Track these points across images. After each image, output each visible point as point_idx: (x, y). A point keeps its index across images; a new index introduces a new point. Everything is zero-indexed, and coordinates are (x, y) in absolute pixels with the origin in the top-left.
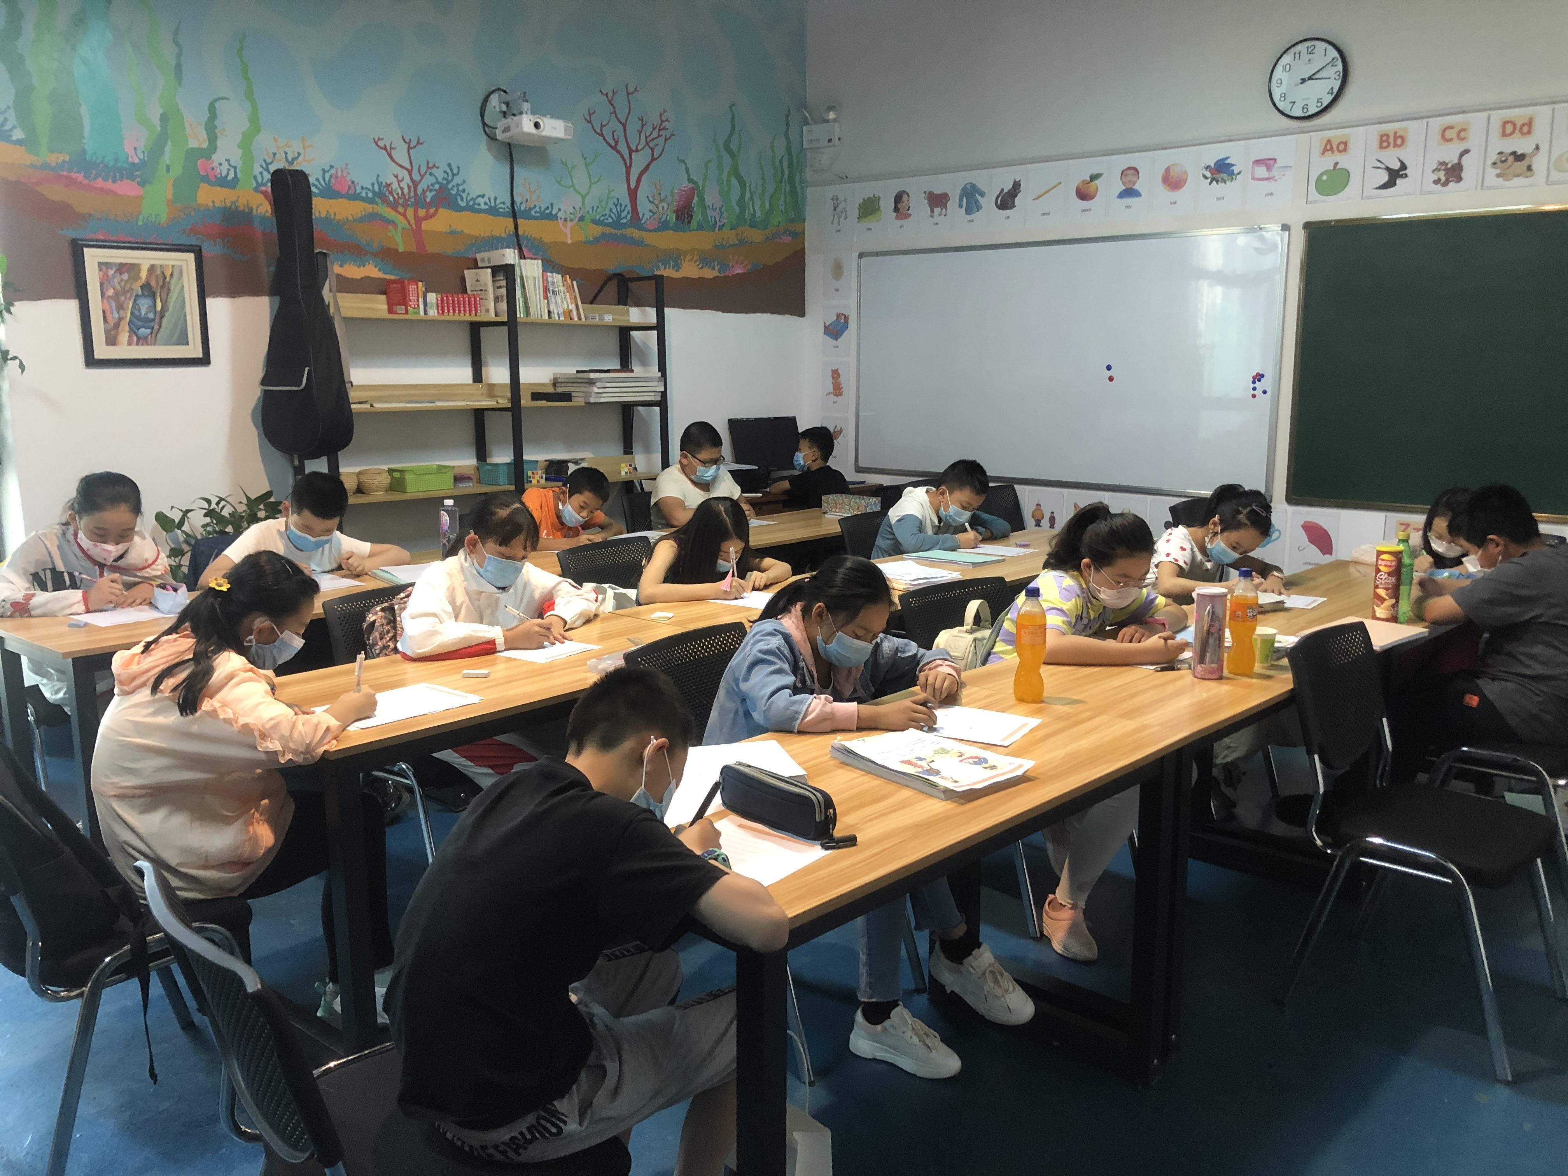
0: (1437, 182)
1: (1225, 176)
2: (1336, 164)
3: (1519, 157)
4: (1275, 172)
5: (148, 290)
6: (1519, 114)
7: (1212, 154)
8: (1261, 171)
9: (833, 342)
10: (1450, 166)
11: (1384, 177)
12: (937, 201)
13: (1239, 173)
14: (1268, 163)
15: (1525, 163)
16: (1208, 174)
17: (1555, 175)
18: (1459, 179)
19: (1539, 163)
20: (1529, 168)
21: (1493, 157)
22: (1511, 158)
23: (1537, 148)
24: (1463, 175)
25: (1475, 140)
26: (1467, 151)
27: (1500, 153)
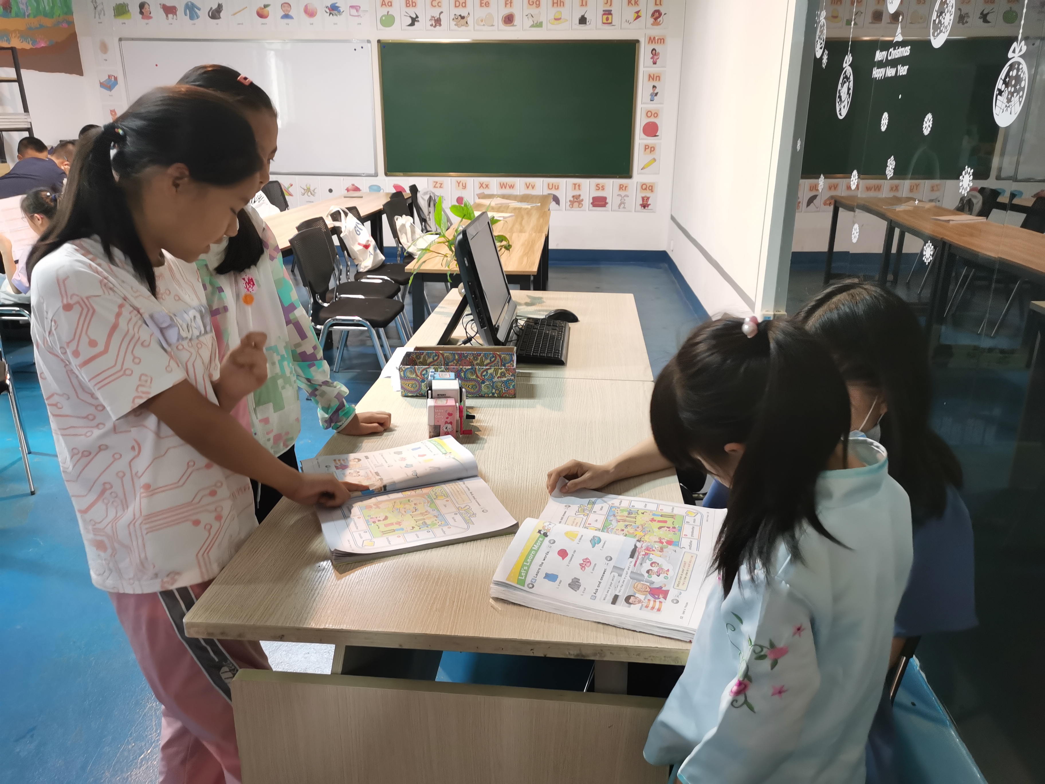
0: (432, 25)
1: (336, 12)
2: (388, 12)
3: (463, 18)
4: (360, 13)
8: (354, 12)
9: (108, 92)
10: (436, 18)
11: (410, 21)
12: (169, 10)
13: (343, 11)
14: (357, 8)
15: (464, 21)
16: (328, 11)
17: (477, 27)
18: (440, 25)
19: (470, 20)
20: (467, 23)
22: (459, 17)
23: (469, 14)
25: (445, 8)
26: (442, 12)
27: (455, 15)
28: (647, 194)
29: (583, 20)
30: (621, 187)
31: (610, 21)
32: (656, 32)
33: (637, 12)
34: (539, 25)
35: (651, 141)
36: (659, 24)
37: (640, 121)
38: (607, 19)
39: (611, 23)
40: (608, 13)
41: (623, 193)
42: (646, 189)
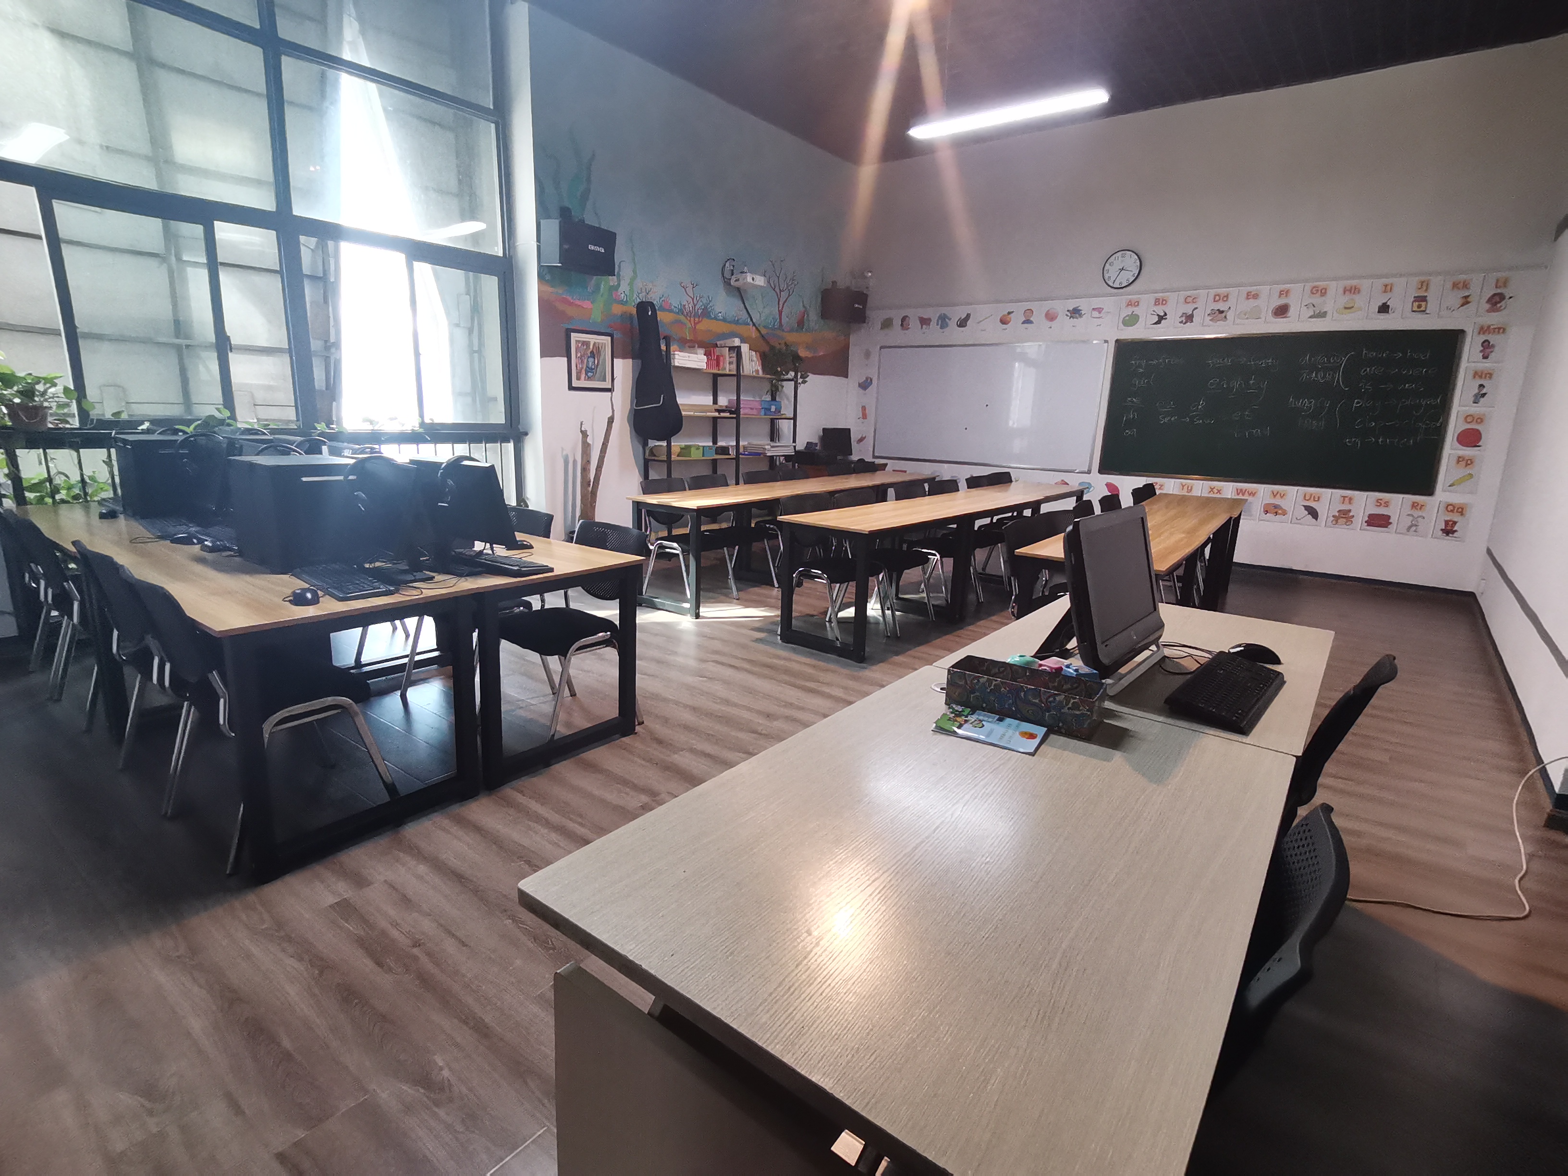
0: (1181, 322)
1: (1077, 315)
2: (1133, 312)
3: (1221, 312)
4: (1102, 314)
5: (593, 355)
6: (1223, 291)
7: (1071, 304)
8: (1095, 314)
9: (863, 391)
10: (1188, 315)
11: (1156, 319)
12: (925, 322)
13: (1084, 314)
14: (1099, 310)
15: (1224, 315)
16: (1069, 314)
17: (1238, 321)
18: (1192, 321)
19: (1230, 315)
20: (1225, 317)
21: (1208, 311)
22: (1217, 312)
23: (1230, 308)
24: (1194, 319)
25: (1200, 304)
26: (1196, 308)
27: (1212, 310)
28: (1455, 517)
29: (1384, 309)
30: (1414, 505)
31: (1422, 309)
33: (1466, 297)
34: (1320, 315)
35: (1468, 452)
36: (1498, 310)
37: (1455, 425)
38: (1419, 306)
39: (1424, 311)
40: (1421, 299)
41: (1416, 513)
42: (1452, 511)
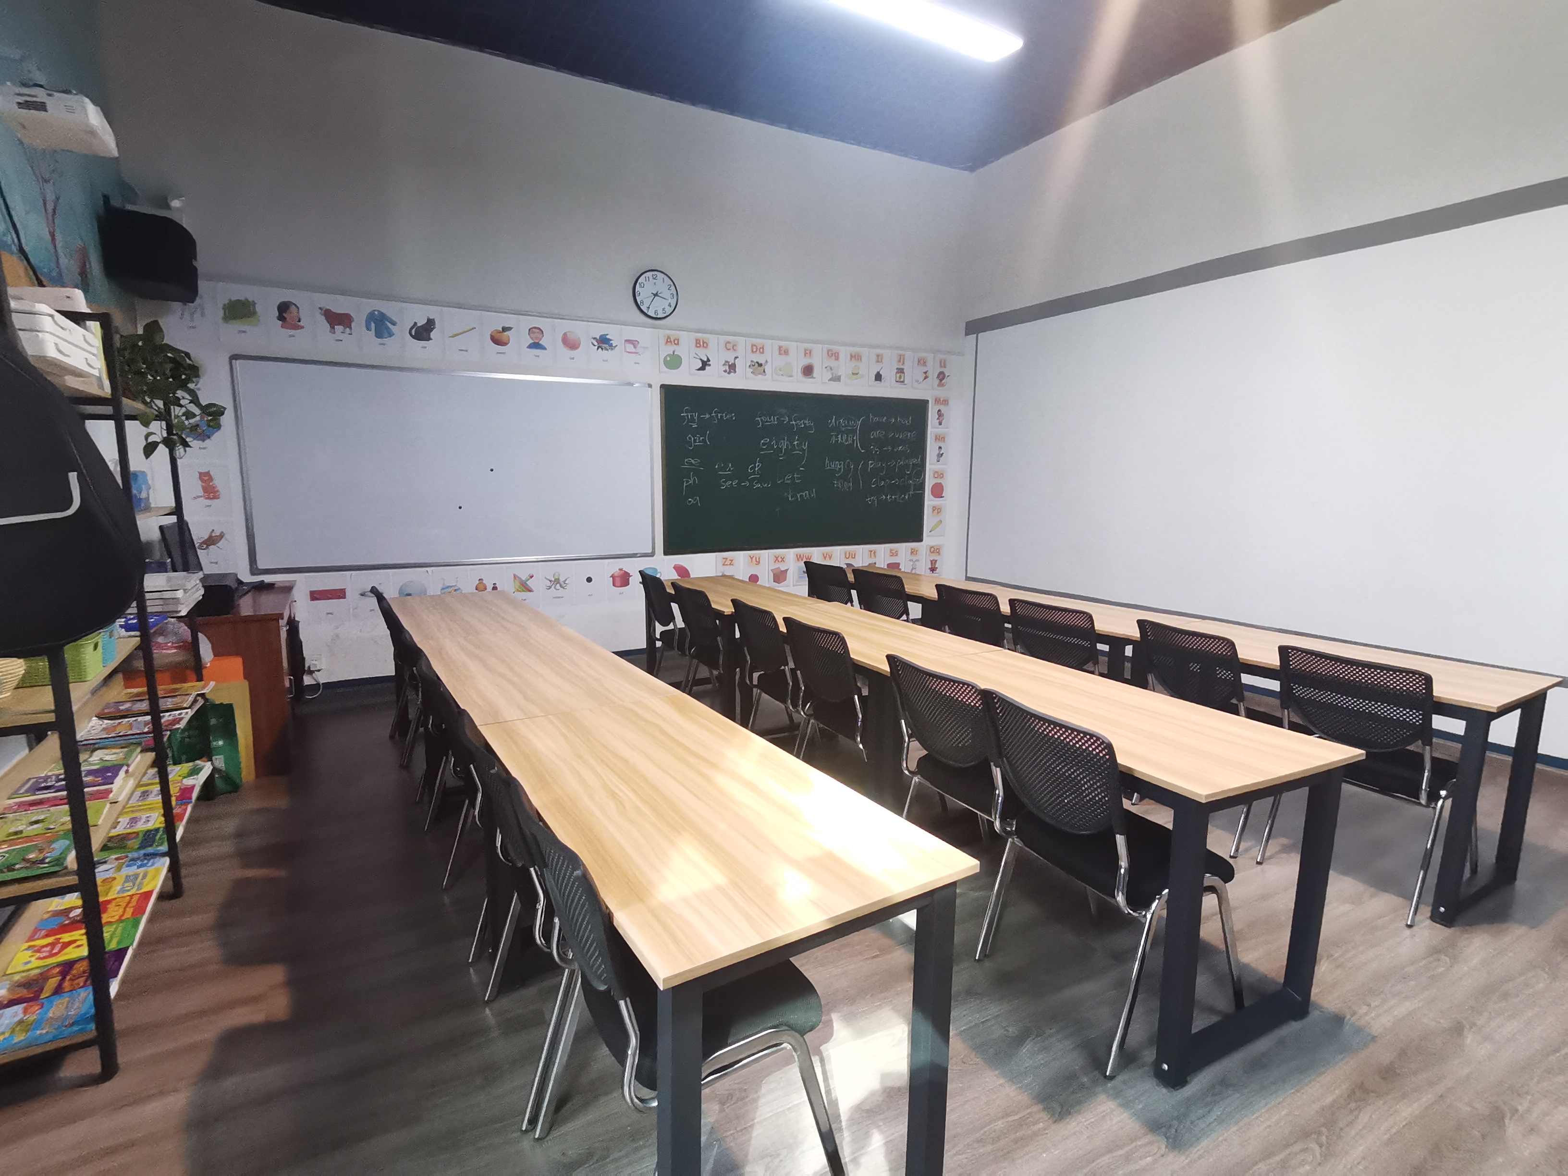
0: (725, 371)
1: (606, 346)
2: (674, 352)
3: (760, 365)
4: (638, 350)
6: (759, 342)
7: (599, 330)
8: (630, 348)
9: (199, 443)
10: (730, 363)
11: (700, 365)
12: (338, 320)
13: (616, 346)
14: (634, 343)
15: (761, 369)
16: (596, 343)
17: (776, 377)
18: (735, 372)
19: (768, 368)
20: (764, 371)
21: (749, 363)
22: (757, 365)
24: (736, 369)
25: (740, 352)
26: (736, 358)
27: (752, 361)
28: (934, 557)
29: (878, 377)
30: (913, 552)
31: (902, 380)
32: (941, 393)
33: (925, 373)
34: (836, 379)
35: (937, 502)
36: (943, 385)
37: (929, 483)
38: (900, 377)
39: (903, 382)
40: (901, 371)
41: (915, 558)
42: (933, 552)
